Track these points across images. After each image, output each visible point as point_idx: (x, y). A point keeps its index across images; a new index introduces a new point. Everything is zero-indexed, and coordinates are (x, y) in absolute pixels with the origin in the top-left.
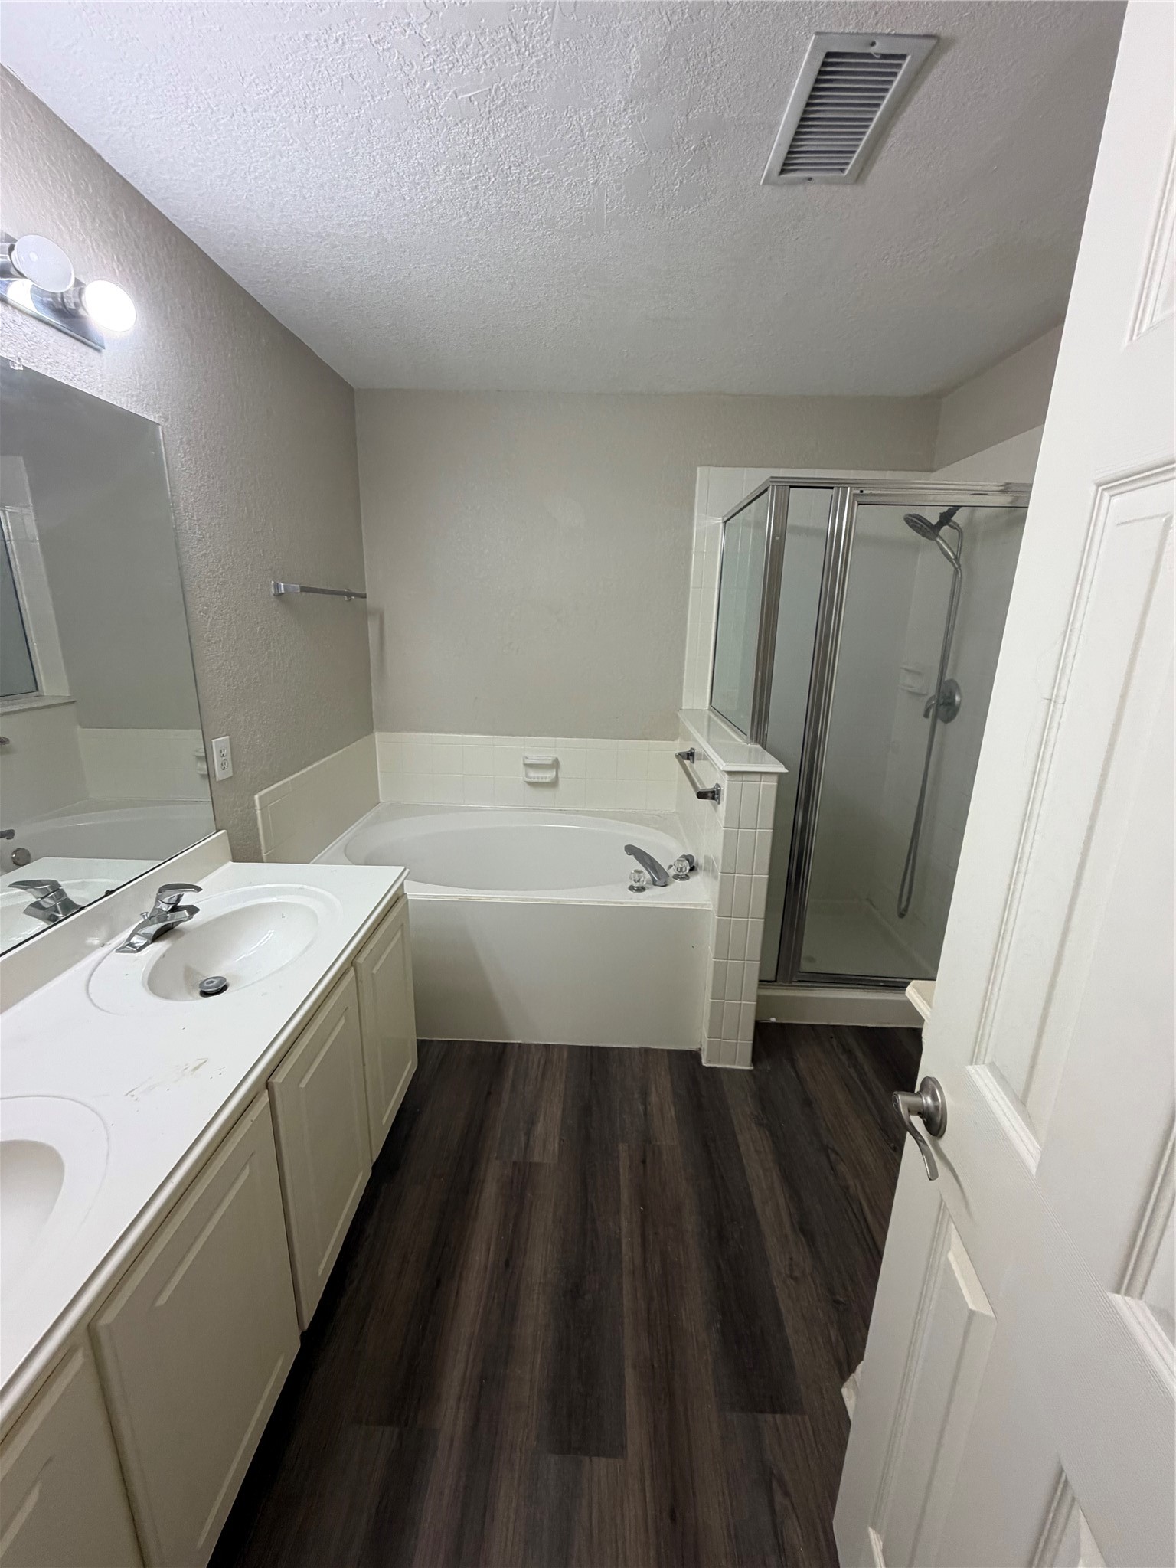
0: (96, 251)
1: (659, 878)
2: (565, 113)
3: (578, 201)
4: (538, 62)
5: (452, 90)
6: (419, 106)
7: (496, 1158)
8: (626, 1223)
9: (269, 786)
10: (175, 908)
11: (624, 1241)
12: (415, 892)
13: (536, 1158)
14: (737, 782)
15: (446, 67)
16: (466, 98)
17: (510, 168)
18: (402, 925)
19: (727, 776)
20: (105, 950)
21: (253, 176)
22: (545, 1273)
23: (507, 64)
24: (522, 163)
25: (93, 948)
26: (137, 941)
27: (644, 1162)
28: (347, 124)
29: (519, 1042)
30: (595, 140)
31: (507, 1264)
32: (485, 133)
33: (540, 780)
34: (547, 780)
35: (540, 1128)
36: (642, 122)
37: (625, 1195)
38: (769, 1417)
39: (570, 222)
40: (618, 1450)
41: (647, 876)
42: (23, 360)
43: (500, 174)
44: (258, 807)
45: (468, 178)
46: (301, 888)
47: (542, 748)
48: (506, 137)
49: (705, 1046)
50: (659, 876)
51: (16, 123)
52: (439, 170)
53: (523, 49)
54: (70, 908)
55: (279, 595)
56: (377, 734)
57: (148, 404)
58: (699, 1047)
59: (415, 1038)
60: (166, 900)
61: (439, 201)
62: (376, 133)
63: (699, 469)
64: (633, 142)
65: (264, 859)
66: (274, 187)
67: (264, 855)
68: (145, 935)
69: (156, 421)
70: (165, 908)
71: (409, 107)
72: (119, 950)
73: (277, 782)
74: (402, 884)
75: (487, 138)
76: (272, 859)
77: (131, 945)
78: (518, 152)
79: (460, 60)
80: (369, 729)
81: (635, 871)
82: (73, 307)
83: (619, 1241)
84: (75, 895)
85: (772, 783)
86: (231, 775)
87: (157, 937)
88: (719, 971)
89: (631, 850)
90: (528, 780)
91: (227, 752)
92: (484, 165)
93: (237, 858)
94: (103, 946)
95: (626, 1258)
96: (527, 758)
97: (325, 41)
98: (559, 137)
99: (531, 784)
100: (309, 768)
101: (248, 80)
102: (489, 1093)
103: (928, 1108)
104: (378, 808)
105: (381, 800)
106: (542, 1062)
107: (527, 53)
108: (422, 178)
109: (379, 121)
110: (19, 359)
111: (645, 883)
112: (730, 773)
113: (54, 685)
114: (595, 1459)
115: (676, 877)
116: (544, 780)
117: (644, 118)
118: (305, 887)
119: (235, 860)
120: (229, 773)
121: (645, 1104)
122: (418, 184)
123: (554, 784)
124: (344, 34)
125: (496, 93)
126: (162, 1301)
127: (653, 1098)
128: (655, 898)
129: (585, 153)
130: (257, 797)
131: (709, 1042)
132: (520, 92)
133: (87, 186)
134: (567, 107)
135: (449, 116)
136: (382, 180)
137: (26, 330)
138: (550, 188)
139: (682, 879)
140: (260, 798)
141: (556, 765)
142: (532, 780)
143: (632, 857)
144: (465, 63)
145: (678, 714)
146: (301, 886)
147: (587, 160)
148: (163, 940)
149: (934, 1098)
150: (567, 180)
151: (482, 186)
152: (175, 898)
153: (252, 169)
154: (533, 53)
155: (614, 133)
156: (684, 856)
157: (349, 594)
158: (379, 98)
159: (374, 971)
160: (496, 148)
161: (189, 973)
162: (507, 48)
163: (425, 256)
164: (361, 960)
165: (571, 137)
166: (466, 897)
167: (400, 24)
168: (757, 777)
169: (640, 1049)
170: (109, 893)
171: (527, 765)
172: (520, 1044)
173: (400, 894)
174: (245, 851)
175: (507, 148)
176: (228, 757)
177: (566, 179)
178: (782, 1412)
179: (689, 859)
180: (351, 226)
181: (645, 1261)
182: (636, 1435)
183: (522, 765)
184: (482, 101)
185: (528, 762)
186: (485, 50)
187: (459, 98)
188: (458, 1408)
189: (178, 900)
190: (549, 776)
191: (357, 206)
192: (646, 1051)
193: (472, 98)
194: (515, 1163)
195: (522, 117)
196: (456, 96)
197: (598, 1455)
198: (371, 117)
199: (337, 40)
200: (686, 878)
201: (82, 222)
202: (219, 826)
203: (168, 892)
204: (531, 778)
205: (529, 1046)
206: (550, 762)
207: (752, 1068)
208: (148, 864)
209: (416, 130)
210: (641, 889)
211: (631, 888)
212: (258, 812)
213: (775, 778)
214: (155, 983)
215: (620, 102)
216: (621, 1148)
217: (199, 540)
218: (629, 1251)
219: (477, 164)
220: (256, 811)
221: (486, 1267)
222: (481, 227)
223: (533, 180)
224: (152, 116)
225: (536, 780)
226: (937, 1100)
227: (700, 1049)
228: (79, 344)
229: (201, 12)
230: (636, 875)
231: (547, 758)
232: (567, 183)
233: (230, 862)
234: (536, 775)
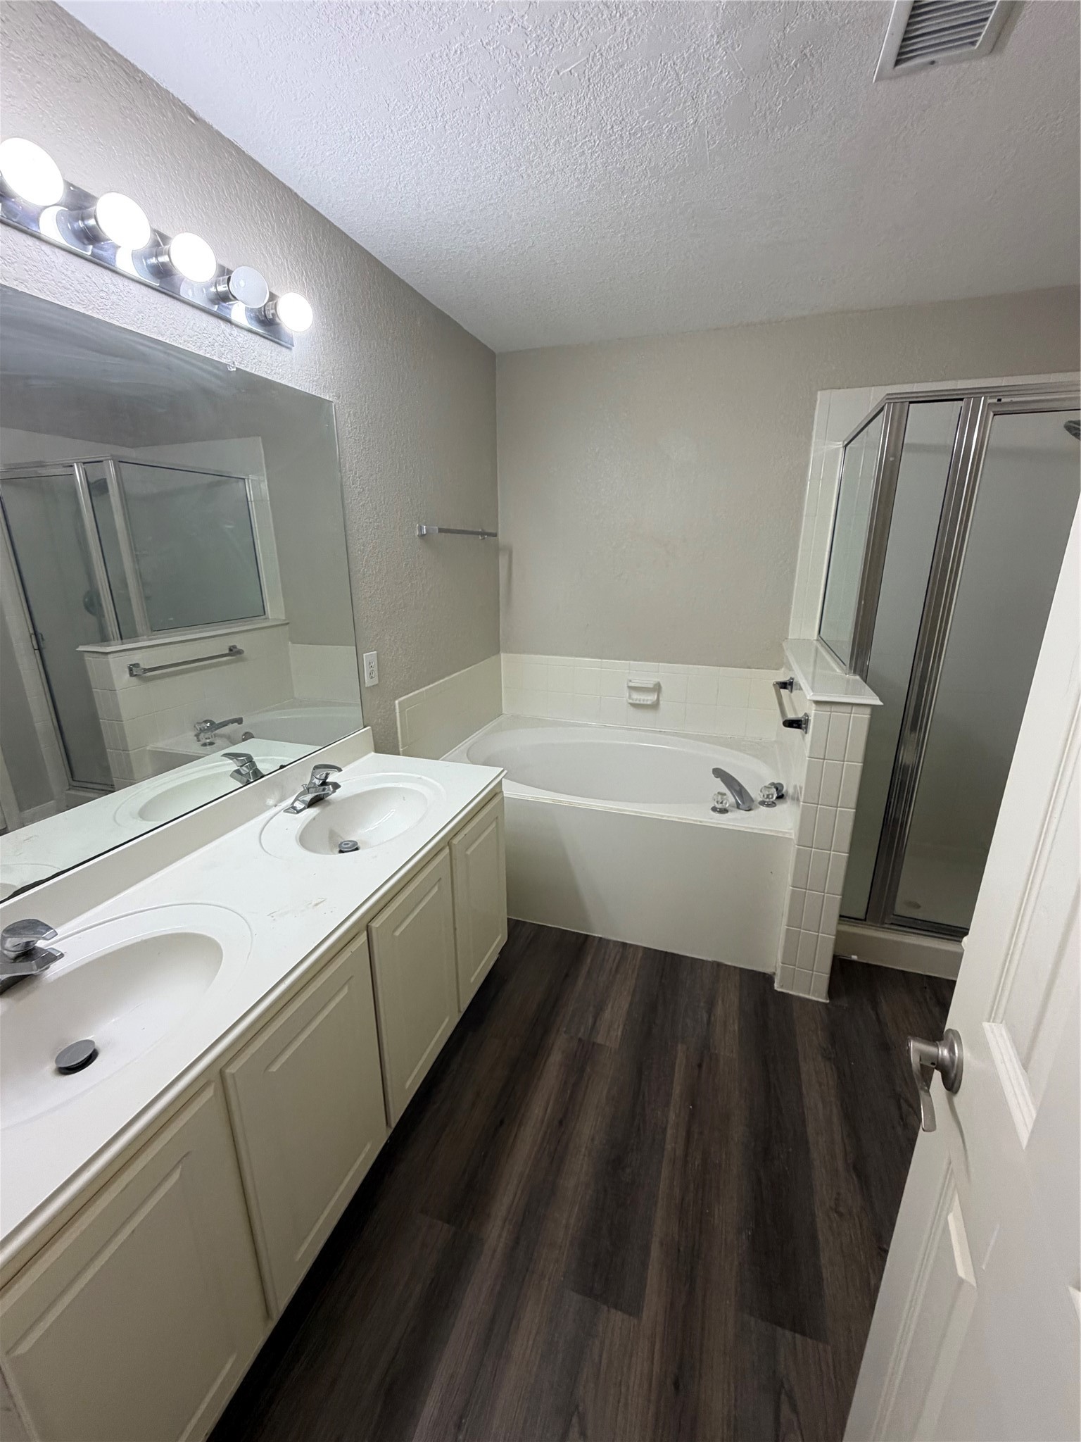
0: (291, 269)
1: (743, 803)
2: (659, 62)
3: (680, 144)
4: (629, 20)
5: (554, 69)
6: (528, 91)
7: (565, 1032)
8: (674, 1117)
9: (408, 694)
10: (324, 783)
11: (670, 1132)
12: (511, 790)
13: (600, 1040)
14: (825, 712)
15: (547, 49)
16: (567, 72)
17: (612, 127)
18: (497, 818)
19: (814, 705)
20: (278, 809)
21: (402, 185)
22: (593, 1139)
23: (601, 30)
24: (623, 119)
25: (269, 807)
26: (299, 806)
27: (700, 1066)
28: (470, 122)
29: (600, 936)
30: (691, 81)
31: (561, 1123)
32: (587, 100)
33: (642, 702)
34: (649, 703)
35: (607, 1015)
36: (737, 50)
37: (677, 1090)
38: (788, 1334)
39: (673, 167)
40: (634, 1309)
41: (731, 799)
42: (236, 363)
43: (603, 136)
44: (397, 711)
45: (575, 146)
46: (420, 778)
47: (645, 673)
48: (607, 99)
49: (778, 972)
50: (744, 800)
51: (237, 182)
52: (549, 145)
53: (615, 12)
54: (258, 775)
55: (422, 536)
56: (503, 655)
57: (324, 386)
58: (773, 970)
59: (506, 917)
60: (318, 776)
61: (553, 173)
62: (495, 125)
63: (819, 393)
64: (729, 73)
65: (401, 752)
66: (418, 190)
67: (401, 750)
68: (303, 802)
69: (331, 399)
70: (318, 782)
71: (519, 93)
72: (286, 811)
73: (414, 691)
74: (501, 781)
75: (589, 104)
76: (405, 754)
77: (294, 808)
78: (618, 110)
79: (559, 39)
80: (497, 651)
81: (719, 793)
82: (271, 317)
83: (664, 1130)
84: (262, 767)
85: (865, 715)
86: (377, 682)
87: (312, 803)
88: (797, 899)
89: (718, 773)
90: (631, 701)
91: (375, 664)
92: (588, 131)
93: (378, 749)
94: (276, 806)
95: (669, 1147)
96: (630, 681)
97: (447, 55)
98: (656, 87)
99: (633, 705)
100: (441, 681)
101: (392, 105)
102: (567, 975)
103: (943, 1059)
104: (500, 719)
105: (504, 712)
106: (618, 957)
107: (618, 15)
108: (535, 155)
109: (496, 113)
110: (234, 363)
111: (727, 805)
112: (817, 703)
113: (275, 610)
114: (613, 1311)
115: (762, 803)
116: (645, 703)
117: (739, 46)
118: (423, 777)
119: (376, 751)
120: (375, 681)
121: (710, 1012)
122: (533, 161)
123: (655, 706)
124: (461, 45)
125: (593, 60)
126: (274, 1069)
127: (719, 1010)
128: (737, 820)
129: (682, 95)
130: (397, 702)
131: (782, 968)
132: (615, 53)
133: (286, 219)
134: (661, 55)
135: (554, 93)
136: (503, 165)
137: (239, 340)
138: (652, 137)
139: (768, 806)
140: (399, 703)
141: (657, 688)
142: (635, 702)
143: (719, 779)
144: (563, 41)
145: (784, 644)
146: (419, 776)
147: (685, 102)
148: (315, 807)
149: (952, 1050)
150: (668, 126)
151: (589, 149)
152: (324, 775)
153: (401, 179)
154: (624, 12)
155: (709, 69)
156: (773, 784)
157: (483, 534)
158: (493, 92)
159: (469, 852)
160: (598, 112)
161: (332, 835)
162: (600, 15)
163: (545, 226)
164: (455, 841)
165: (667, 84)
166: (560, 801)
167: (505, 22)
168: (848, 709)
169: (713, 963)
170: (282, 767)
171: (630, 688)
172: (601, 938)
173: (498, 790)
174: (386, 744)
175: (608, 109)
176: (375, 669)
177: (666, 126)
178: (803, 1334)
179: (778, 787)
180: (481, 210)
181: (686, 1155)
182: (654, 1303)
183: (626, 688)
184: (581, 71)
185: (631, 684)
186: (580, 24)
187: (561, 74)
188: (503, 1228)
189: (326, 777)
190: (650, 698)
191: (484, 192)
192: (719, 965)
193: (573, 71)
194: (580, 1040)
195: (619, 77)
196: (558, 73)
197: (616, 1307)
198: (489, 111)
199: (456, 51)
200: (773, 804)
201: (281, 249)
202: (365, 724)
203: (318, 771)
204: (633, 700)
205: (608, 941)
206: (651, 686)
207: (828, 1001)
208: (311, 748)
209: (527, 113)
210: (724, 811)
211: (714, 809)
212: (398, 715)
213: (868, 711)
214: (305, 840)
215: (712, 36)
216: (679, 1047)
217: (359, 493)
218: (672, 1142)
219: (583, 131)
220: (396, 713)
221: (542, 1121)
222: (592, 187)
223: (635, 133)
224: (328, 154)
225: (638, 702)
226: (954, 1053)
227: (774, 974)
228: (276, 345)
229: (354, 59)
230: (720, 797)
231: (649, 682)
232: (667, 129)
233: (373, 753)
234: (639, 697)
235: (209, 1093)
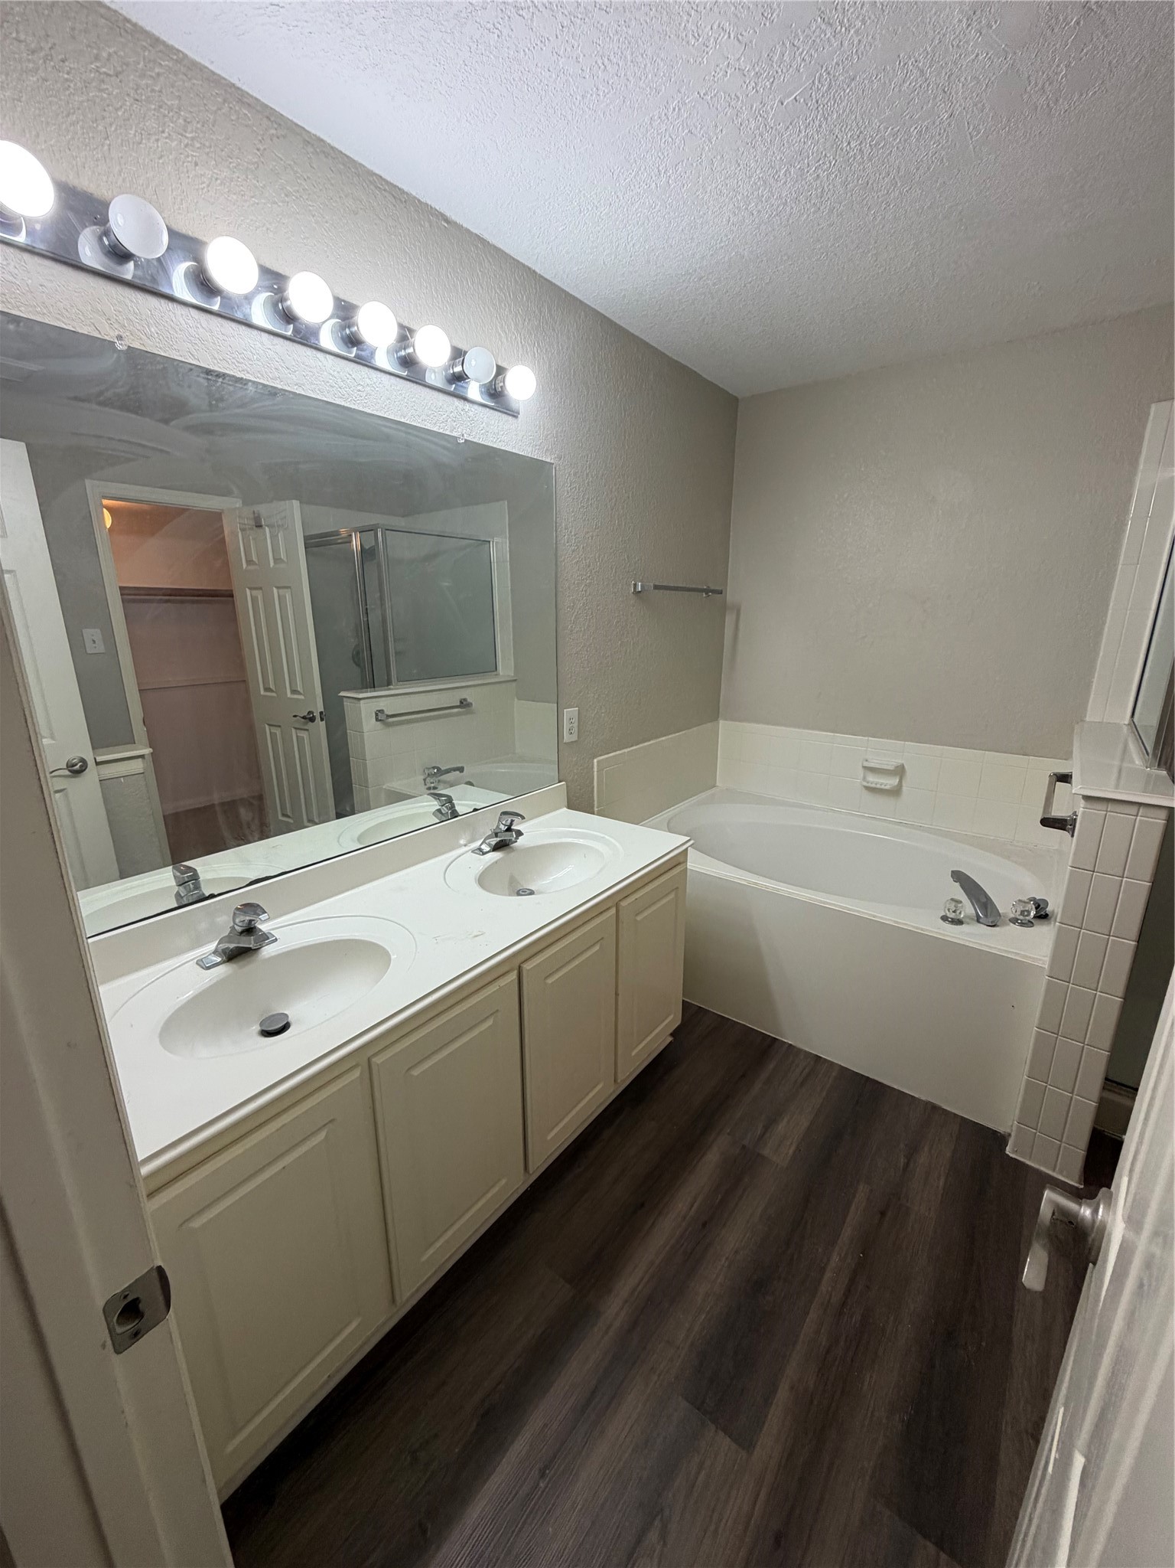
0: (523, 343)
1: (986, 916)
2: (898, 63)
3: (934, 144)
4: (857, 32)
5: (777, 102)
6: (750, 129)
7: (729, 1134)
8: (837, 1261)
9: (608, 753)
10: (509, 829)
11: (828, 1275)
12: (698, 863)
13: (766, 1152)
14: (1098, 811)
15: (768, 83)
16: (792, 100)
17: (849, 143)
18: (677, 888)
19: (1082, 801)
20: (467, 849)
21: (631, 244)
22: (736, 1252)
23: (825, 51)
24: (861, 132)
25: (460, 846)
26: (485, 848)
27: (883, 1214)
28: (693, 172)
29: (790, 1042)
30: (939, 74)
31: (704, 1225)
32: (817, 123)
33: (878, 786)
34: (888, 787)
35: (781, 1127)
36: (994, 28)
37: (847, 1233)
38: (931, 1548)
39: (929, 169)
40: (746, 1442)
41: (968, 909)
42: (465, 435)
43: (839, 155)
44: (595, 769)
45: (808, 172)
46: (603, 838)
47: (886, 752)
48: (839, 116)
49: (1013, 1134)
50: (987, 912)
51: (480, 271)
52: (779, 176)
53: (839, 28)
54: (455, 815)
55: (636, 593)
56: (721, 722)
57: (547, 450)
58: (1009, 1131)
59: (681, 998)
60: (504, 822)
61: (785, 204)
62: (718, 169)
63: (1153, 407)
64: (987, 54)
65: (596, 812)
66: (647, 247)
67: (596, 809)
68: (489, 845)
69: (552, 461)
70: (503, 828)
71: (742, 133)
72: (473, 852)
73: (615, 751)
74: (687, 848)
75: (820, 126)
76: (599, 814)
77: (480, 849)
78: (854, 123)
79: (780, 71)
80: (715, 716)
81: (952, 900)
82: (500, 389)
83: (823, 1270)
84: (459, 809)
85: (1159, 821)
86: (576, 739)
87: (498, 847)
88: (1044, 1049)
89: (958, 877)
90: (865, 784)
91: (575, 720)
92: (822, 153)
93: (571, 806)
94: (465, 845)
95: (824, 1288)
96: (867, 761)
97: (665, 114)
98: (896, 90)
99: (867, 788)
100: (646, 744)
101: (616, 173)
102: (743, 1076)
103: (1083, 1219)
104: (713, 791)
105: (718, 784)
106: (807, 1070)
107: (843, 29)
108: (765, 190)
109: (719, 157)
110: (463, 435)
111: (962, 916)
112: (1087, 798)
113: (506, 668)
114: (721, 1434)
115: (1014, 921)
116: (883, 787)
117: (996, 22)
118: (606, 837)
119: (569, 807)
120: (574, 738)
121: (909, 1157)
122: (763, 196)
123: (896, 792)
124: (679, 102)
125: (819, 82)
126: (416, 1072)
127: (923, 1158)
128: (974, 936)
129: (930, 92)
130: (595, 760)
131: (1018, 1127)
132: (844, 68)
133: (523, 297)
134: (899, 56)
135: (779, 124)
136: (731, 206)
137: (471, 414)
138: (898, 143)
139: (1022, 924)
140: (598, 762)
141: (900, 771)
142: (869, 785)
143: (958, 884)
144: (784, 71)
145: (1076, 727)
146: (602, 835)
147: (935, 98)
148: (499, 851)
150: (916, 128)
151: (824, 172)
152: (509, 822)
153: (629, 240)
154: (850, 26)
155: (960, 56)
156: (1034, 899)
157: (707, 591)
158: (715, 138)
159: (639, 918)
160: (831, 131)
161: (512, 881)
162: (823, 36)
163: (781, 259)
164: (624, 904)
165: (910, 84)
166: (756, 884)
167: (721, 69)
168: (1133, 810)
169: (927, 1103)
170: (475, 810)
171: (865, 768)
172: (791, 1045)
173: (682, 860)
174: (580, 802)
175: (842, 126)
176: (576, 725)
177: (914, 128)
178: (952, 1554)
179: (1040, 905)
180: (712, 255)
181: (844, 1304)
182: (769, 1444)
183: (861, 768)
184: (807, 97)
185: (866, 764)
186: (801, 50)
187: (785, 104)
188: (622, 1309)
189: (511, 824)
190: (890, 782)
191: (713, 237)
192: (935, 1108)
193: (798, 98)
194: (744, 1147)
195: (851, 90)
196: (782, 104)
197: (725, 1431)
198: (712, 157)
199: (674, 109)
200: (1030, 924)
201: (516, 325)
202: (561, 778)
203: (504, 816)
204: (868, 782)
205: (799, 1051)
206: (892, 768)
207: (1082, 1187)
208: (505, 797)
209: (752, 151)
210: (959, 922)
211: (944, 918)
212: (595, 773)
213: (1163, 814)
214: (484, 880)
215: (960, 21)
216: (861, 1187)
217: (573, 551)
218: (831, 1284)
219: (815, 154)
220: (593, 772)
221: (684, 1218)
222: (831, 211)
223: (877, 143)
224: (560, 230)
225: (873, 785)
227: (1010, 1135)
228: (504, 415)
229: (579, 140)
230: (954, 904)
231: (890, 763)
232: (916, 131)
233: (565, 809)
234: (876, 780)
235: (357, 1073)
